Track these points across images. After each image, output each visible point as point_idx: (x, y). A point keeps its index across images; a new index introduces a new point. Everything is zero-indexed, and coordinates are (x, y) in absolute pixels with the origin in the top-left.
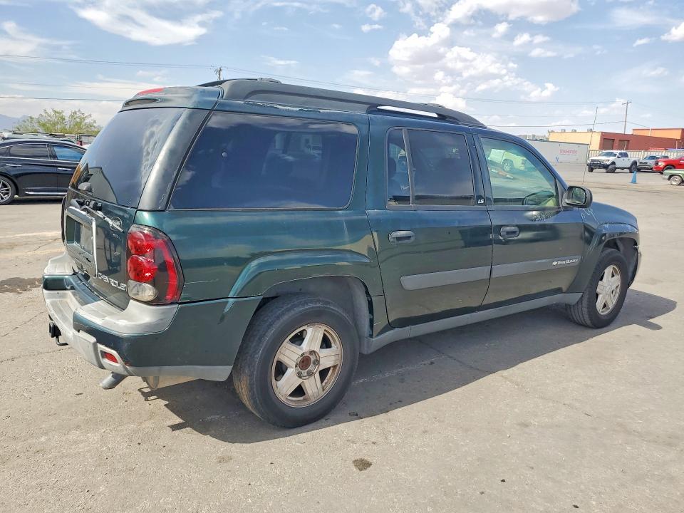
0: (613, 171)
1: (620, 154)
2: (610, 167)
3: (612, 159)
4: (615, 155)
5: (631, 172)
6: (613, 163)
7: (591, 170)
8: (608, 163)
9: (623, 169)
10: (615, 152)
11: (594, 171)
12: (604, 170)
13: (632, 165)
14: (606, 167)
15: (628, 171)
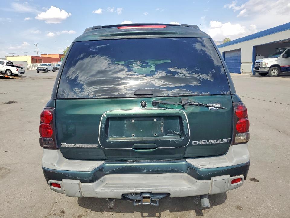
0: (47, 72)
1: (48, 64)
2: (46, 70)
3: (46, 67)
4: (46, 65)
5: (53, 71)
6: (47, 68)
7: (38, 72)
8: (45, 68)
9: (50, 70)
10: (46, 64)
11: (39, 72)
12: (44, 72)
13: (53, 68)
14: (44, 70)
15: (52, 71)
